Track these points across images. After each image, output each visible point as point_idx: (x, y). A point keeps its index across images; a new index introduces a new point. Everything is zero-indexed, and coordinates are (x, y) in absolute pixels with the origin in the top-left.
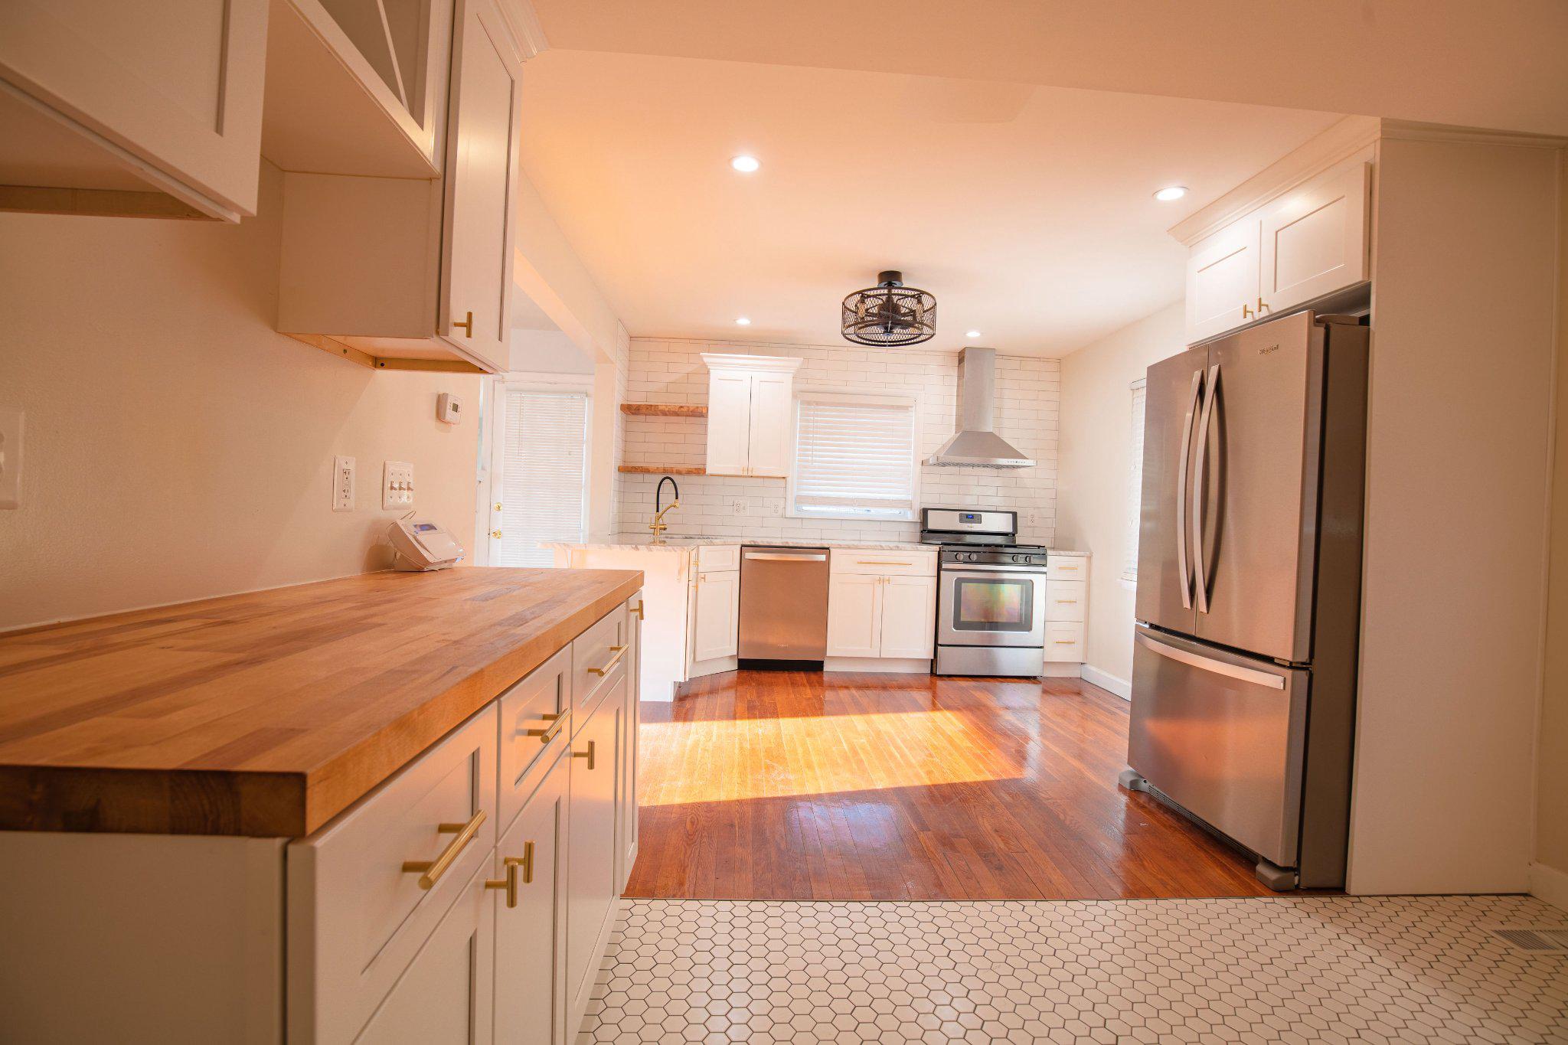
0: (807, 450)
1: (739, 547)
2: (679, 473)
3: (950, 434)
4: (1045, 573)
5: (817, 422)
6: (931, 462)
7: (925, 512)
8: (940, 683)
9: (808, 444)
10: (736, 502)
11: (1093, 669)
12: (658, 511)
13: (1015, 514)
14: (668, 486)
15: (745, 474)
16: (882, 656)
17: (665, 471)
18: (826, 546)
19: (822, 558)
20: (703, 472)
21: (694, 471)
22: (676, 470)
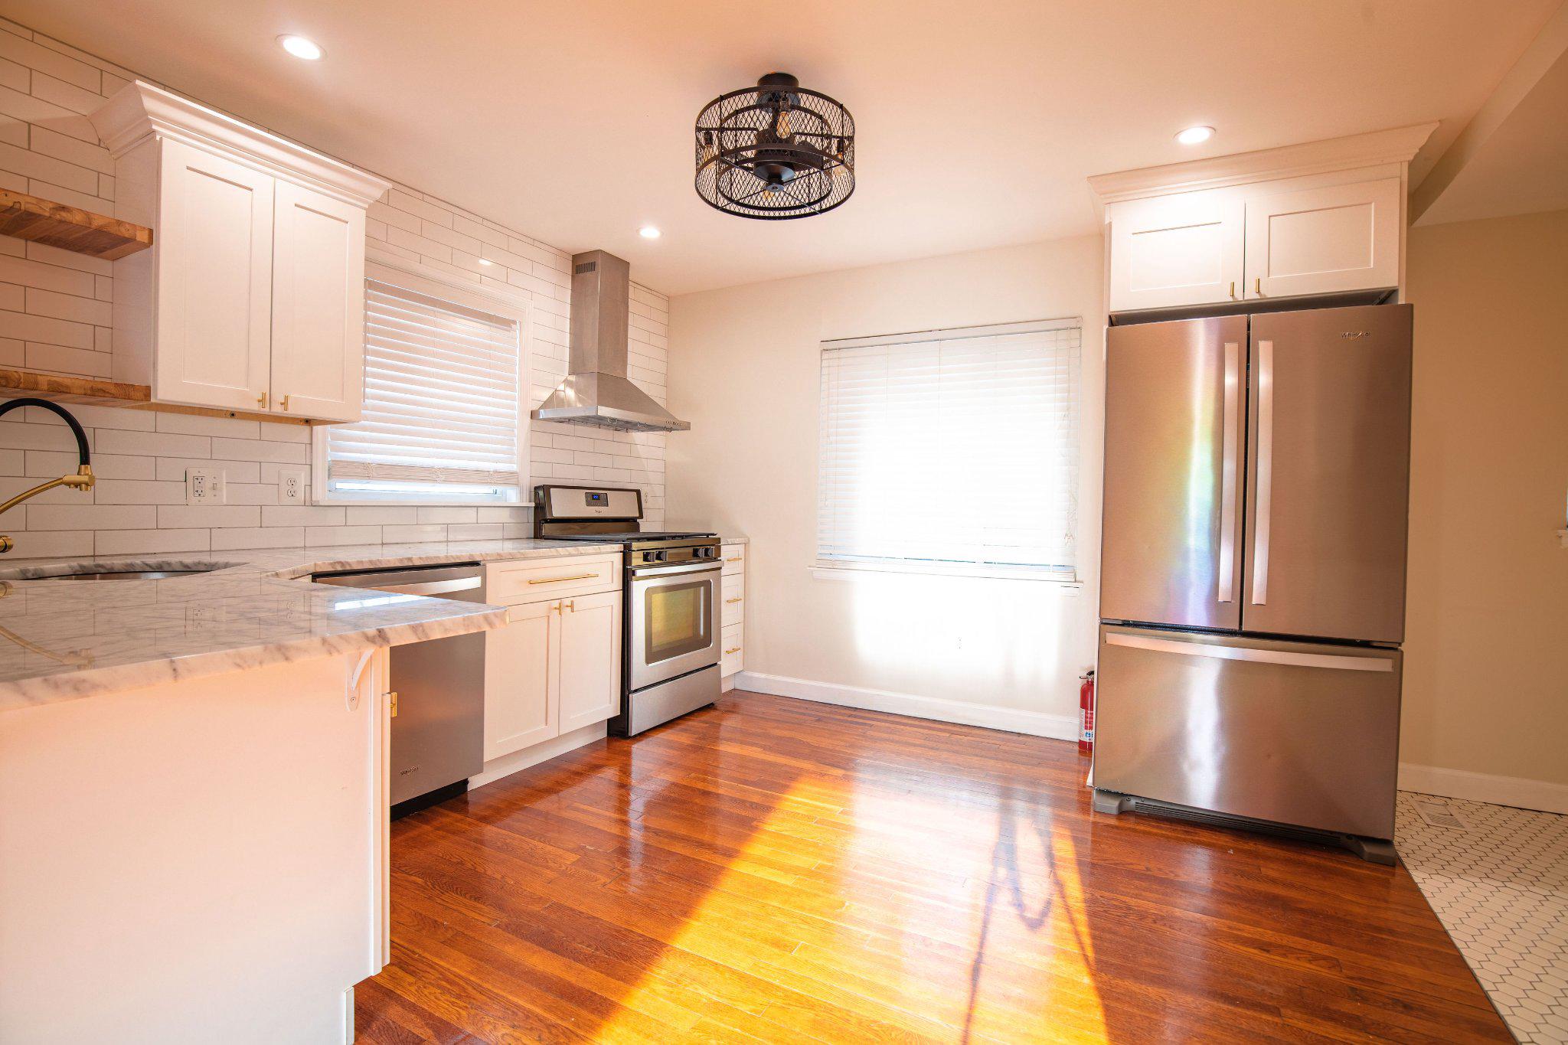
2: (59, 391)
4: (720, 569)
6: (542, 415)
7: (543, 492)
8: (634, 749)
10: (192, 473)
13: (638, 492)
16: (560, 734)
19: (474, 582)
20: (140, 395)
21: (113, 391)
22: (50, 383)
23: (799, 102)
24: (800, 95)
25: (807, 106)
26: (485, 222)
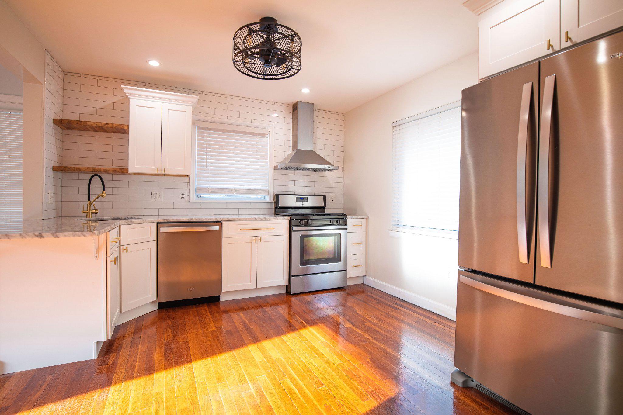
0: (203, 159)
1: (155, 224)
2: (106, 172)
3: (288, 152)
4: (347, 229)
5: (209, 141)
6: (279, 167)
7: (277, 197)
8: (293, 299)
9: (203, 155)
10: (153, 193)
11: (371, 279)
12: (89, 199)
13: (324, 197)
14: (96, 182)
15: (159, 173)
16: (257, 287)
17: (94, 170)
18: (219, 220)
19: (217, 228)
20: (126, 171)
21: (118, 171)
22: (104, 170)
23: (278, 30)
24: (278, 27)
25: (281, 31)
26: (253, 100)
